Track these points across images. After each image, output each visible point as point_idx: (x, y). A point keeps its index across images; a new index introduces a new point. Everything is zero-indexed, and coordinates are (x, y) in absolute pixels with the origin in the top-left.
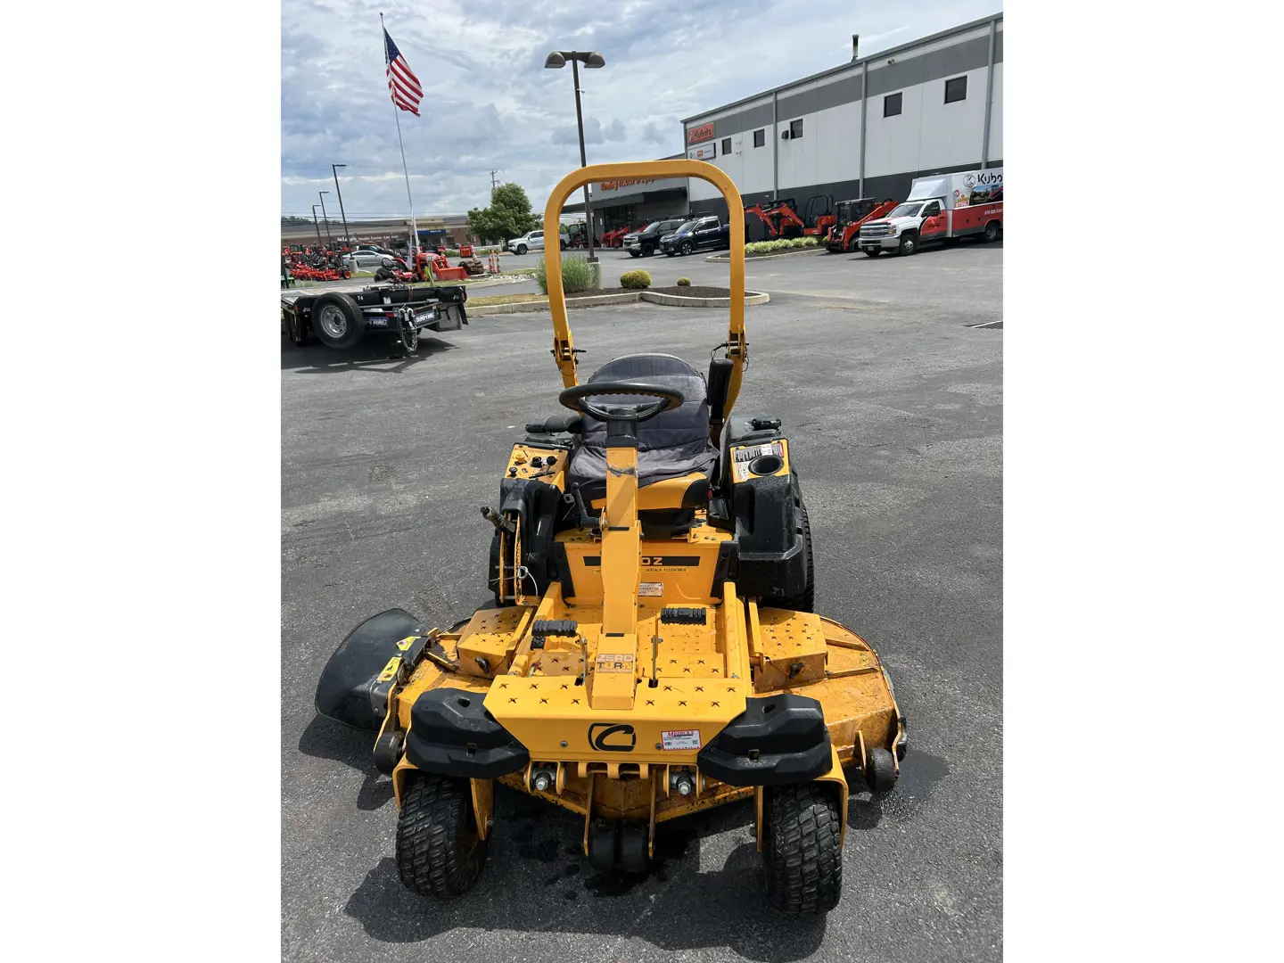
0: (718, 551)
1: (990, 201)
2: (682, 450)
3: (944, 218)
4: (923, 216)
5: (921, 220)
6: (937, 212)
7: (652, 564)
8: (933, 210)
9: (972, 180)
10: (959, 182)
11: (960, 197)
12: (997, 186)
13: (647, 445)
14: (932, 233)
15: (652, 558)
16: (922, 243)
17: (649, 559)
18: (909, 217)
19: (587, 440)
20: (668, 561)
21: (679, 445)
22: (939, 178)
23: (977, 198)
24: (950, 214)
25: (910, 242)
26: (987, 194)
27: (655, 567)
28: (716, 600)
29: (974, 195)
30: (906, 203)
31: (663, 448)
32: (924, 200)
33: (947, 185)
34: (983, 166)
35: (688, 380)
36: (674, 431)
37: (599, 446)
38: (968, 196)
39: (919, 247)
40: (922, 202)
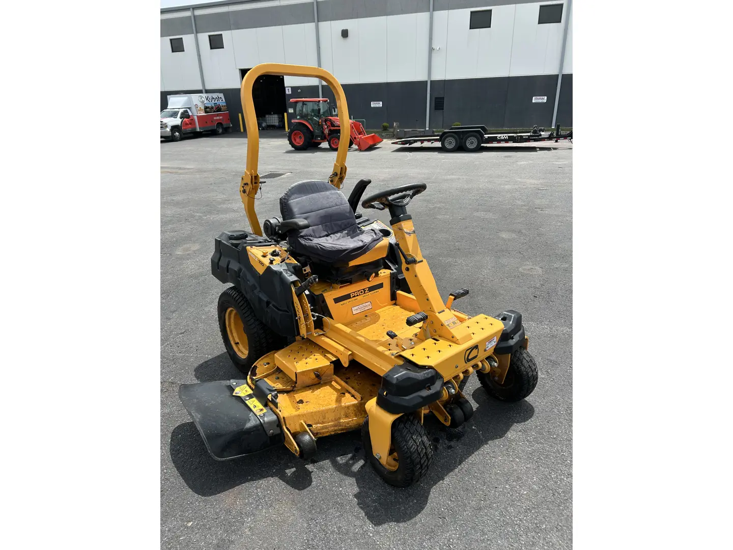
0: (389, 278)
1: (215, 112)
2: (346, 232)
3: (193, 120)
4: (181, 118)
5: (180, 120)
6: (188, 116)
7: (365, 293)
8: (185, 115)
9: (203, 99)
10: (196, 99)
11: (199, 108)
12: (216, 103)
13: (328, 232)
14: (189, 129)
15: (363, 289)
16: (184, 134)
17: (363, 291)
18: (172, 118)
19: (301, 234)
20: (371, 289)
21: (344, 229)
22: (183, 97)
23: (208, 110)
24: (196, 118)
25: (177, 134)
26: (212, 108)
27: (366, 294)
28: (394, 302)
29: (206, 108)
30: (167, 110)
31: (337, 232)
32: (179, 109)
33: (190, 101)
34: (204, 91)
35: (337, 193)
36: (339, 222)
37: (309, 236)
38: (203, 108)
39: (183, 136)
40: (178, 110)
